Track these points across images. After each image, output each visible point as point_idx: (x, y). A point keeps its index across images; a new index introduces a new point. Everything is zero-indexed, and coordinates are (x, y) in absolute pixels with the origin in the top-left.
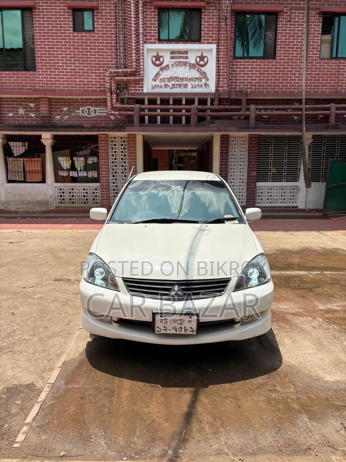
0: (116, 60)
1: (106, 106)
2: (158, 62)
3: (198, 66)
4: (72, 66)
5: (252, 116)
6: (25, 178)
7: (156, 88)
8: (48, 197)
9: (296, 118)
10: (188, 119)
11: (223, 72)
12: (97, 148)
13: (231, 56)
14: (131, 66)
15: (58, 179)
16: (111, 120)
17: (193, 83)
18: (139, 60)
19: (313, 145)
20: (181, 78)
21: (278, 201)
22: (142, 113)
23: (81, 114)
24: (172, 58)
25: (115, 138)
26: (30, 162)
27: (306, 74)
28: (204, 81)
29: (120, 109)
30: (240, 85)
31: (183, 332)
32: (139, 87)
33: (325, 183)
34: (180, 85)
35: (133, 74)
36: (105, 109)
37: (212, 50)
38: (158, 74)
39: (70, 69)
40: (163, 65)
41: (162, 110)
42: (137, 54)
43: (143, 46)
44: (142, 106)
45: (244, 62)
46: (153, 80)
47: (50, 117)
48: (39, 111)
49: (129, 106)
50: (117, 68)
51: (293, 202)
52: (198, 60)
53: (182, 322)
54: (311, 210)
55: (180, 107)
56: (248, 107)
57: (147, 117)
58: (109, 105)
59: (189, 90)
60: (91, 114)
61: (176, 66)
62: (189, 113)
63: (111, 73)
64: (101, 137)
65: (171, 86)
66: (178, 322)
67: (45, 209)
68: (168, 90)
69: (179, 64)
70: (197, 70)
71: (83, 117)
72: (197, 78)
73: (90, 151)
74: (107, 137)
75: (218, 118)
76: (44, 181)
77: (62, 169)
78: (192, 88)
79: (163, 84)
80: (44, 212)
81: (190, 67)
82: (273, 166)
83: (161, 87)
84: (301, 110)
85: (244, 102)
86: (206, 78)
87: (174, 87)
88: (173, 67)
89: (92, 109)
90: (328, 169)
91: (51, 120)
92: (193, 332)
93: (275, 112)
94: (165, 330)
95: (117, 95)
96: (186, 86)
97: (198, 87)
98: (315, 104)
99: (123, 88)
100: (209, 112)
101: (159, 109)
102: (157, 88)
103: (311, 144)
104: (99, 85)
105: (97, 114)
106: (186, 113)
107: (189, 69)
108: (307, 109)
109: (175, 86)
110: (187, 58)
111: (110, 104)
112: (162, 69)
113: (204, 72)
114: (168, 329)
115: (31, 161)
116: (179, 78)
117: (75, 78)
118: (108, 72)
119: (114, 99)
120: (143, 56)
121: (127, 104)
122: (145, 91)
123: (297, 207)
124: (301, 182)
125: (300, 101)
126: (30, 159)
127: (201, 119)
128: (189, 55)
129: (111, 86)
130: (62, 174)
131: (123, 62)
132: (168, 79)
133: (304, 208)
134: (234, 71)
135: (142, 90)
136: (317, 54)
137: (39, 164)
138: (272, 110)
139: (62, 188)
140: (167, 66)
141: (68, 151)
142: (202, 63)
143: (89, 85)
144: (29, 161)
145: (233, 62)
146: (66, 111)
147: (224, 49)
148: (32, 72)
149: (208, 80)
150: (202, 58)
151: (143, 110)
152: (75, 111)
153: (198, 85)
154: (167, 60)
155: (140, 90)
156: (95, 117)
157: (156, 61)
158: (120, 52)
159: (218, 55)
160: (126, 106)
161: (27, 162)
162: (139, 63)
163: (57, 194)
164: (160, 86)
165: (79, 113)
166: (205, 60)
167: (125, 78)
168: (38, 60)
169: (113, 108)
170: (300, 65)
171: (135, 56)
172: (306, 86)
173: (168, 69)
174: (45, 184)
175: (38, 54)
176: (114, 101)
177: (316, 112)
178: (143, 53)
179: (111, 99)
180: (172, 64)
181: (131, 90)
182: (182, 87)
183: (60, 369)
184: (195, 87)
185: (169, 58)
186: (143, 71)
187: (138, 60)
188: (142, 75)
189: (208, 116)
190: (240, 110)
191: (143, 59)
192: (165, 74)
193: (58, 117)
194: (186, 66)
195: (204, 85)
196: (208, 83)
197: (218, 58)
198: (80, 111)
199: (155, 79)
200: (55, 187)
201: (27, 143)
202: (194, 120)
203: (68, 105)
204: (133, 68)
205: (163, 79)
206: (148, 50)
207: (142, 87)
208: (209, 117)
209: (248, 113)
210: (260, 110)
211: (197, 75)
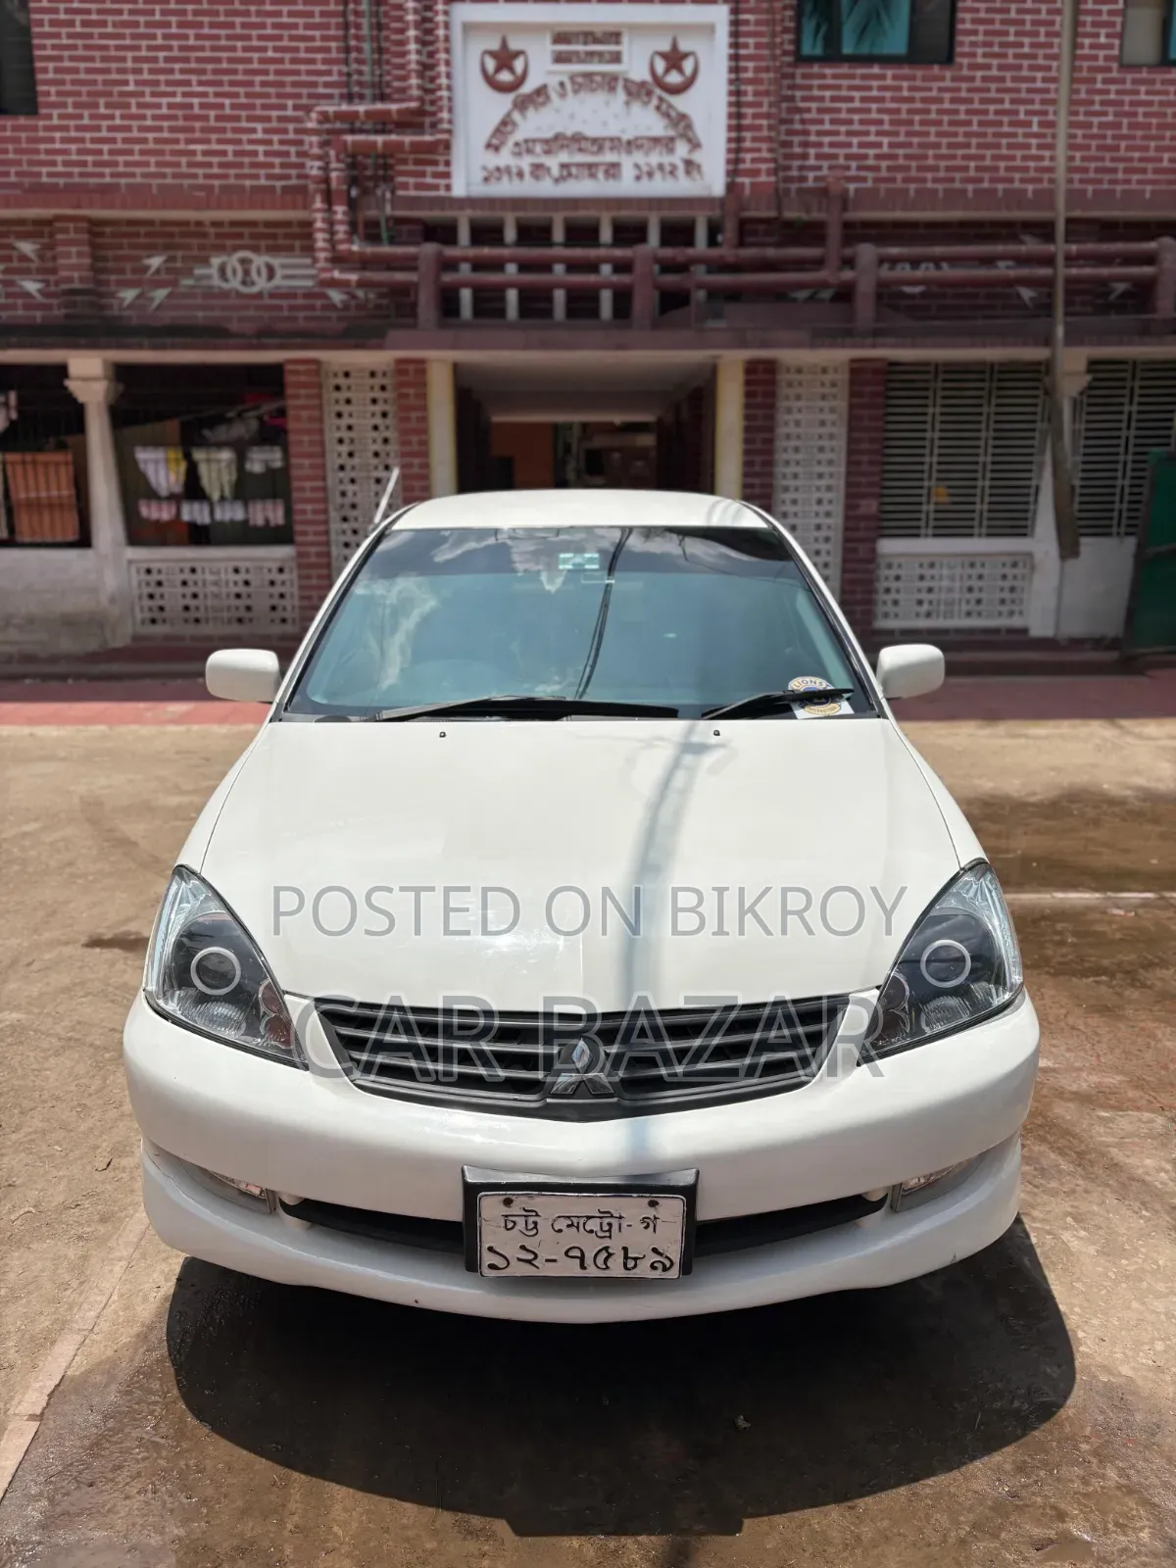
0: (345, 69)
1: (309, 249)
2: (505, 77)
3: (658, 92)
4: (174, 94)
5: (866, 287)
6: (11, 529)
7: (499, 179)
8: (104, 600)
9: (1027, 294)
10: (623, 300)
11: (755, 116)
12: (282, 413)
13: (785, 53)
14: (403, 90)
15: (138, 533)
16: (332, 307)
17: (639, 157)
18: (432, 67)
19: (1090, 396)
20: (594, 141)
21: (956, 608)
22: (448, 278)
23: (216, 282)
24: (560, 58)
25: (347, 375)
26: (30, 468)
27: (1072, 125)
28: (682, 149)
29: (364, 263)
30: (819, 168)
31: (616, 1269)
32: (436, 175)
33: (1131, 542)
34: (590, 166)
35: (410, 122)
36: (308, 261)
37: (709, 29)
38: (505, 125)
39: (170, 106)
40: (528, 88)
41: (525, 267)
42: (424, 43)
43: (446, 13)
44: (450, 252)
45: (835, 76)
46: (489, 146)
47: (97, 292)
48: (54, 271)
49: (399, 250)
50: (350, 98)
51: (1011, 613)
52: (660, 65)
53: (609, 1224)
54: (1076, 643)
55: (592, 253)
56: (848, 252)
57: (466, 295)
58: (320, 244)
59: (627, 185)
60: (253, 283)
61: (576, 92)
62: (624, 279)
63: (325, 117)
64: (296, 372)
65: (556, 171)
66: (593, 1225)
67: (93, 645)
68: (546, 188)
69: (585, 83)
70: (658, 108)
71: (225, 294)
72: (656, 140)
73: (254, 425)
74: (317, 373)
75: (734, 295)
76: (84, 541)
77: (152, 495)
78: (638, 178)
79: (526, 162)
80: (93, 657)
81: (629, 93)
82: (938, 479)
83: (520, 175)
84: (1049, 261)
85: (834, 233)
86: (689, 141)
87: (570, 175)
88: (563, 95)
89: (259, 261)
90: (1145, 490)
91: (102, 307)
92: (665, 1269)
93: (948, 272)
94: (529, 1262)
95: (352, 205)
96: (613, 170)
97: (658, 176)
98: (1101, 240)
99: (376, 179)
100: (700, 273)
101: (511, 260)
102: (505, 178)
103: (1081, 393)
104: (283, 166)
105: (278, 281)
106: (615, 278)
107: (627, 103)
108: (1070, 259)
109: (574, 170)
110: (616, 58)
111: (325, 240)
112: (522, 105)
113: (683, 117)
114: (543, 1255)
115: (34, 462)
116: (586, 139)
117: (189, 141)
118: (314, 115)
119: (341, 222)
120: (447, 51)
121: (392, 241)
122: (459, 190)
123: (1025, 631)
124: (1043, 539)
125: (1044, 230)
126: (28, 457)
127: (672, 301)
128: (624, 47)
129: (326, 169)
130: (150, 511)
131: (373, 74)
132: (546, 141)
133: (1049, 632)
134: (800, 110)
135: (448, 188)
136: (1110, 47)
137: (65, 475)
138: (937, 261)
139: (154, 566)
140: (541, 91)
141: (172, 427)
142: (674, 78)
143: (240, 165)
144: (24, 463)
145: (792, 76)
146: (158, 271)
147: (758, 23)
148: (22, 121)
149: (695, 145)
150: (674, 59)
151: (451, 265)
152: (192, 269)
153: (661, 167)
154: (540, 66)
155: (436, 187)
156: (272, 296)
157: (498, 70)
158: (358, 38)
159: (735, 45)
160: (386, 249)
161: (19, 469)
162: (432, 79)
163: (136, 592)
164: (514, 170)
165: (209, 277)
166: (688, 66)
167: (380, 139)
168: (46, 72)
169: (338, 260)
170: (1047, 91)
171: (418, 52)
172: (1071, 170)
173: (544, 104)
174: (88, 553)
175: (43, 47)
176: (341, 230)
177: (1105, 271)
178: (447, 39)
179: (328, 223)
180: (562, 84)
181: (405, 186)
182: (601, 175)
183: (35, 1425)
184: (650, 174)
185: (548, 57)
186: (450, 110)
187: (427, 68)
188: (445, 126)
189: (700, 286)
190: (818, 263)
191: (448, 63)
192: (535, 124)
193: (129, 295)
194: (612, 89)
195: (681, 167)
196: (697, 157)
197: (735, 58)
198: (214, 271)
199: (495, 142)
200: (130, 562)
201: (13, 397)
202: (644, 301)
203: (167, 247)
204: (411, 99)
205: (526, 141)
206: (469, 28)
207: (447, 175)
208: (701, 295)
209: (847, 275)
210: (894, 261)
211: (657, 127)
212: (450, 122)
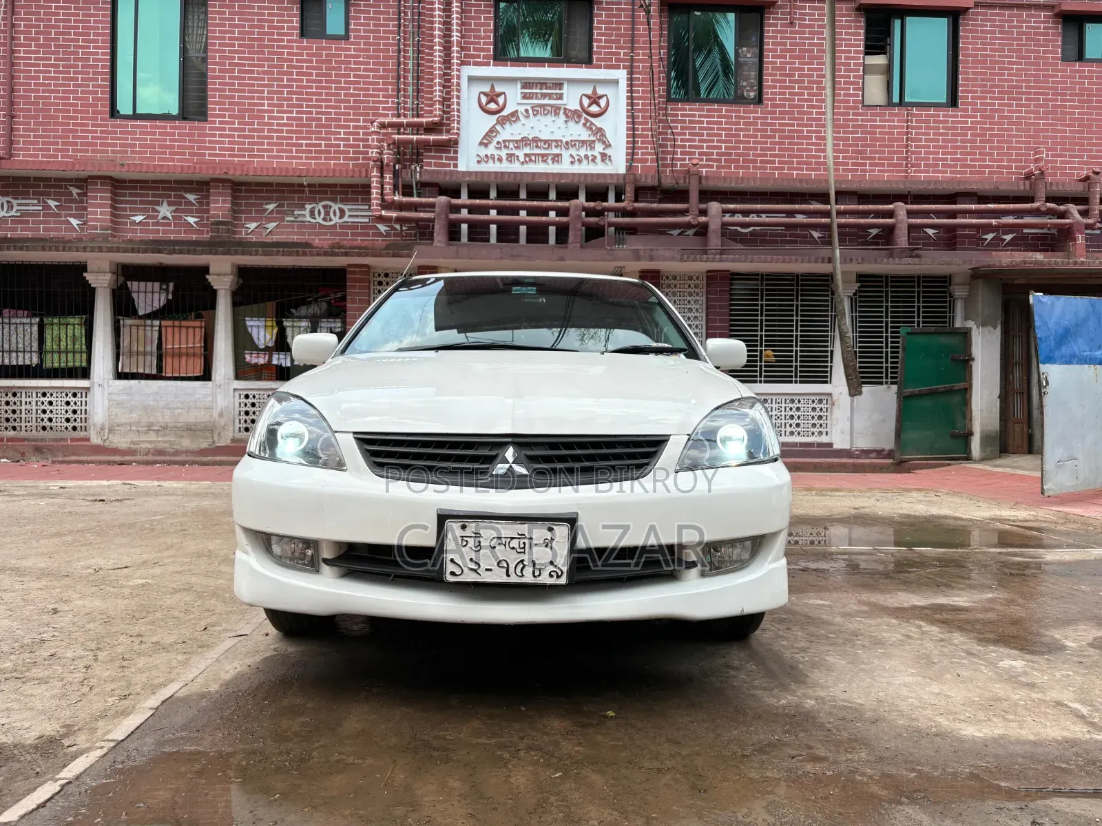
0: (396, 100)
1: (367, 200)
2: (492, 106)
3: (584, 115)
4: (292, 112)
5: (715, 225)
6: (160, 368)
7: (487, 162)
8: (216, 415)
9: (816, 234)
10: (563, 232)
11: (643, 130)
12: (344, 299)
13: (660, 97)
14: (431, 112)
15: (242, 371)
16: (381, 234)
17: (573, 151)
18: (449, 100)
19: (860, 297)
20: (546, 142)
21: (783, 429)
22: (453, 216)
23: (308, 218)
24: (525, 97)
25: (387, 275)
26: (176, 330)
27: (835, 138)
28: (599, 147)
29: (401, 207)
30: (684, 159)
32: (447, 159)
33: (895, 387)
34: (543, 155)
35: (431, 128)
36: (367, 207)
37: (616, 82)
38: (492, 132)
39: (288, 119)
40: (505, 113)
41: (501, 211)
42: (444, 87)
43: (458, 70)
44: (455, 201)
45: (691, 110)
46: (481, 143)
47: (231, 225)
48: (207, 211)
49: (423, 200)
50: (399, 116)
51: (820, 433)
52: (586, 102)
54: (866, 453)
55: (545, 204)
56: (703, 206)
57: (464, 227)
58: (374, 196)
59: (565, 167)
60: (331, 220)
61: (535, 115)
62: (564, 219)
63: (383, 126)
64: (354, 273)
65: (522, 159)
67: (204, 445)
68: (516, 167)
69: (540, 110)
70: (584, 125)
71: (313, 226)
72: (584, 142)
73: (324, 306)
74: (368, 273)
75: (632, 230)
76: (206, 376)
77: (254, 348)
78: (572, 163)
79: (503, 153)
80: (203, 452)
81: (567, 116)
82: (766, 346)
83: (500, 160)
84: (827, 214)
85: (694, 196)
86: (604, 142)
87: (531, 160)
88: (527, 117)
89: (335, 207)
90: (900, 350)
91: (234, 233)
93: (764, 218)
95: (396, 174)
96: (557, 158)
97: (585, 162)
98: (859, 204)
99: (412, 161)
100: (611, 218)
101: (493, 207)
102: (491, 161)
103: (855, 294)
104: (354, 153)
105: (346, 219)
106: (557, 219)
107: (566, 122)
108: (839, 213)
109: (533, 158)
110: (560, 97)
111: (377, 193)
112: (503, 121)
113: (600, 130)
115: (180, 327)
116: (541, 140)
117: (298, 138)
118: (375, 124)
119: (389, 183)
120: (458, 91)
121: (419, 195)
122: (462, 167)
123: (831, 445)
124: (838, 383)
125: (823, 197)
126: (177, 323)
127: (593, 233)
128: (565, 90)
129: (381, 153)
130: (251, 358)
131: (413, 103)
132: (516, 141)
133: (848, 447)
134: (671, 128)
135: (456, 166)
136: (857, 95)
137: (199, 334)
138: (758, 212)
139: (251, 393)
140: (514, 114)
141: (271, 306)
142: (594, 109)
143: (329, 152)
144: (173, 327)
145: (666, 109)
146: (272, 211)
147: (643, 79)
148: (196, 124)
149: (608, 145)
150: (595, 99)
151: (456, 209)
152: (293, 211)
153: (586, 157)
154: (513, 99)
155: (449, 165)
156: (341, 227)
157: (488, 103)
158: (405, 84)
159: (631, 91)
160: (415, 199)
161: (170, 330)
162: (449, 106)
163: (237, 409)
164: (496, 157)
165: (304, 216)
166: (603, 102)
167: (415, 137)
168: (213, 98)
169: (386, 205)
170: (820, 119)
171: (440, 91)
172: (835, 164)
173: (515, 121)
174: (210, 383)
175: (215, 84)
176: (388, 188)
177: (862, 221)
178: (458, 84)
179: (381, 186)
180: (527, 111)
181: (429, 164)
182: (549, 161)
183: (151, 712)
184: (580, 161)
185: (519, 96)
186: (459, 122)
187: (446, 101)
188: (455, 131)
189: (610, 225)
190: (683, 212)
191: (458, 97)
192: (509, 132)
193: (253, 226)
194: (557, 114)
195: (599, 157)
196: (608, 152)
197: (631, 98)
198: (307, 213)
199: (485, 141)
200: (235, 390)
201: (171, 285)
202: (576, 234)
203: (277, 199)
204: (435, 116)
205: (504, 141)
206: (471, 79)
207: (456, 159)
208: (612, 229)
209: (703, 219)
210: (733, 212)
211: (585, 135)
212: (458, 129)
